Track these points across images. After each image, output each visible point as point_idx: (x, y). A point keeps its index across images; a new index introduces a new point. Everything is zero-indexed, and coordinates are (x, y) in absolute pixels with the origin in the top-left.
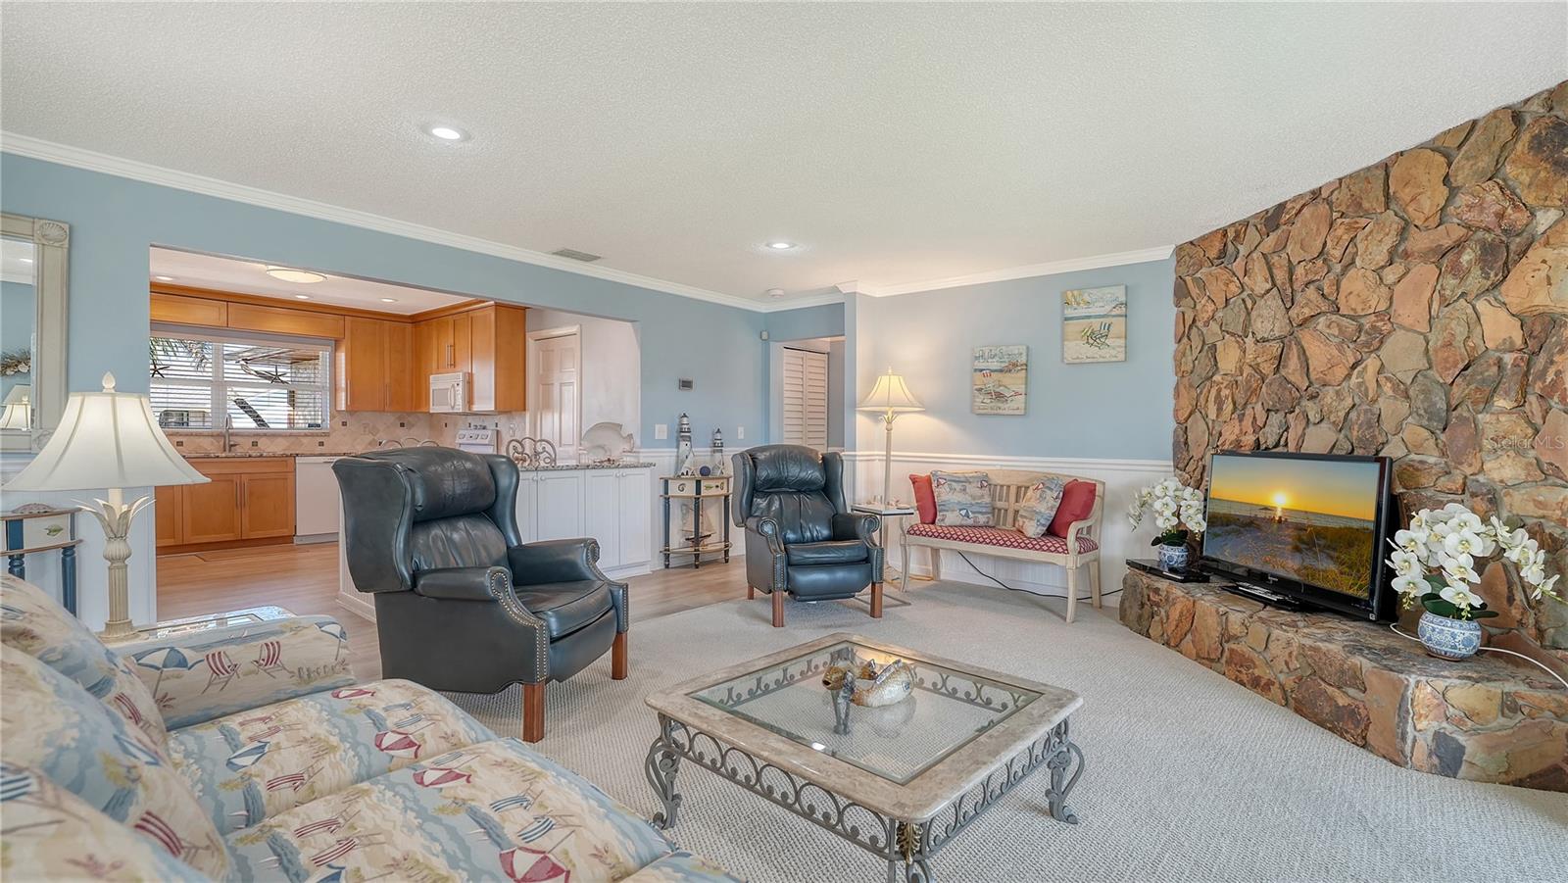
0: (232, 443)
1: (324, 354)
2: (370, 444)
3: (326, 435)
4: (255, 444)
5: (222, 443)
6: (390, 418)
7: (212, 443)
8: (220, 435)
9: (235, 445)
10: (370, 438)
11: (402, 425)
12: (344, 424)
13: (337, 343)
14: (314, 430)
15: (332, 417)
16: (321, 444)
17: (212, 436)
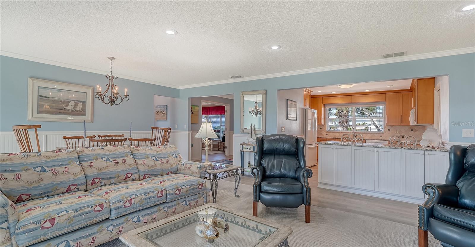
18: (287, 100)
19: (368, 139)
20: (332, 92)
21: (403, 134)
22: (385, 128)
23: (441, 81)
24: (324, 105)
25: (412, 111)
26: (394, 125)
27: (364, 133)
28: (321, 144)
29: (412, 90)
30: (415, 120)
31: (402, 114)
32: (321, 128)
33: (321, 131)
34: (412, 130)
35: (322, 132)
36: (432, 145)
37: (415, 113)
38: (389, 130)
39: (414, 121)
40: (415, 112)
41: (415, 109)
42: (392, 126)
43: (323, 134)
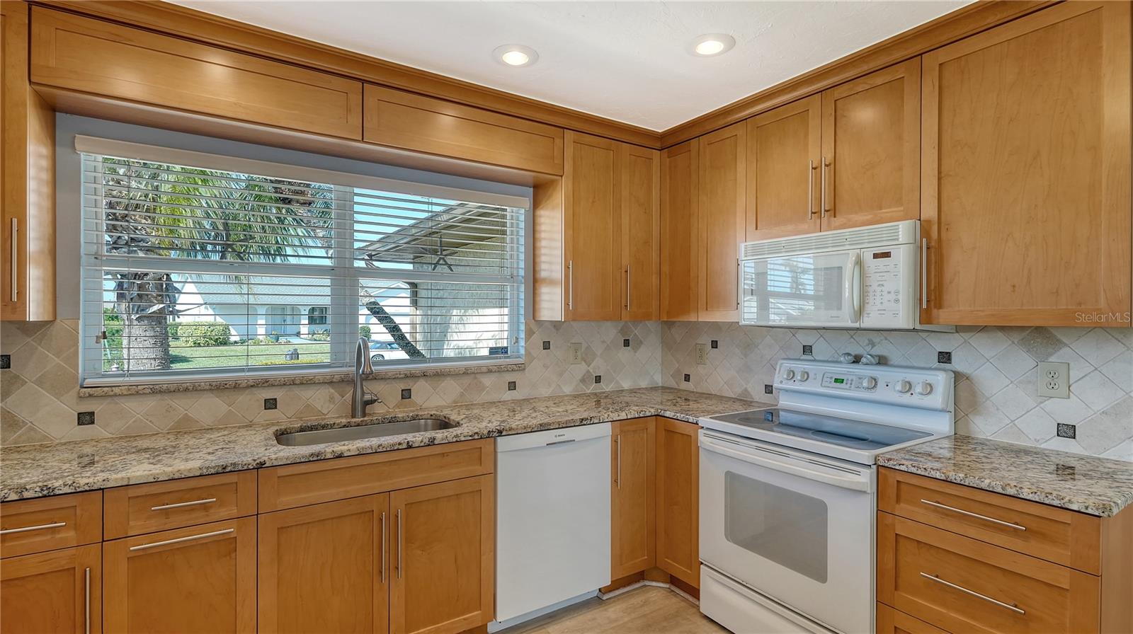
0: (367, 397)
1: (516, 213)
2: (583, 381)
3: (520, 368)
4: (406, 394)
5: (349, 396)
6: (610, 332)
7: (332, 399)
8: (346, 381)
9: (372, 402)
10: (580, 369)
11: (627, 343)
12: (546, 346)
13: (539, 190)
14: (501, 361)
15: (529, 333)
16: (512, 386)
17: (331, 383)
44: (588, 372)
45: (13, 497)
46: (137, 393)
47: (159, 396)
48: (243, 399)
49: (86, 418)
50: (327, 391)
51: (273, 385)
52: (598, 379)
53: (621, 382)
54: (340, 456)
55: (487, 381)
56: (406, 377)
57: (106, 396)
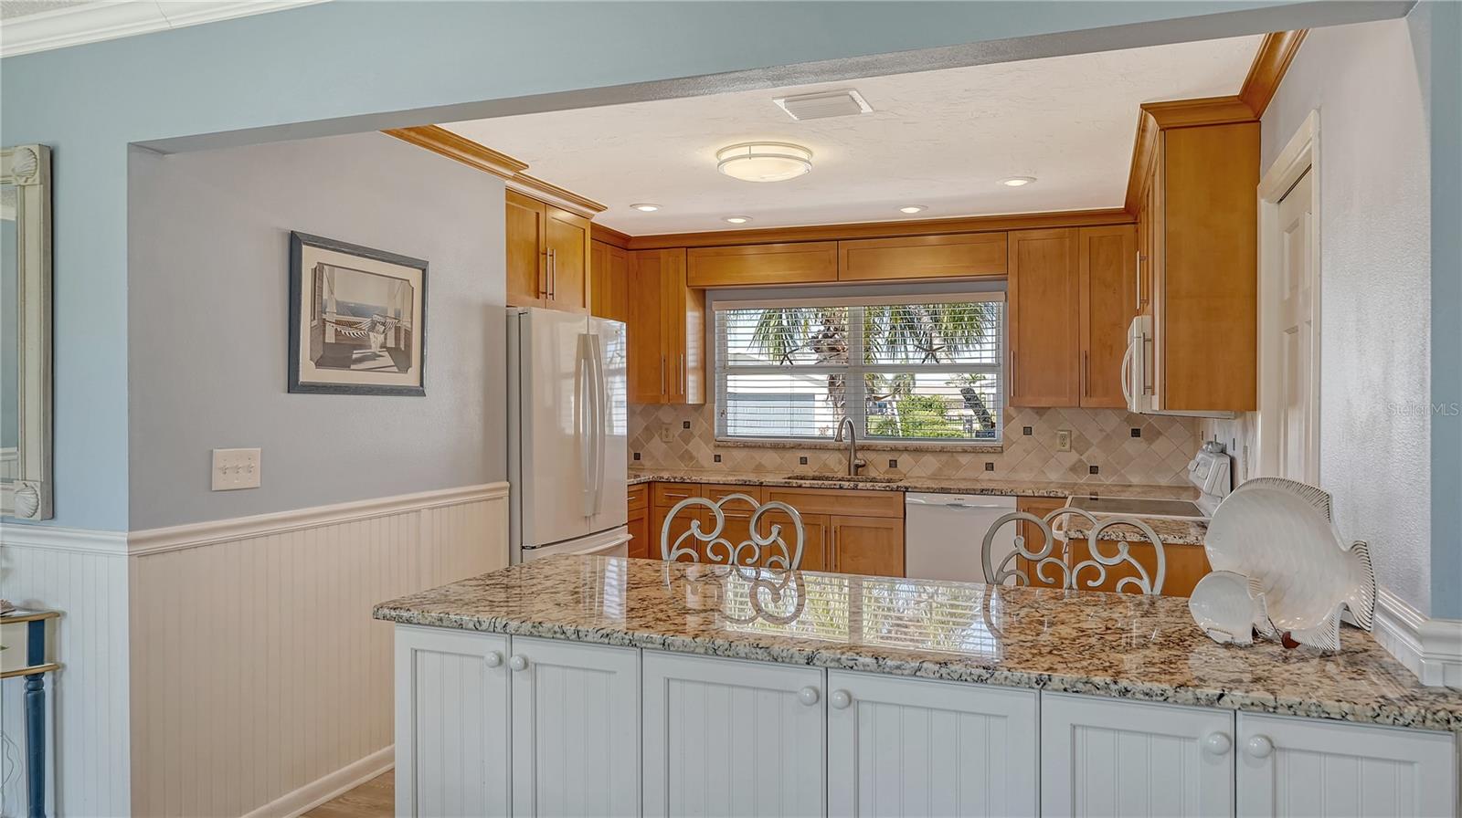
2: (1073, 469)
18: (295, 242)
19: (916, 490)
20: (725, 218)
21: (1095, 455)
22: (1007, 419)
23: (1319, 110)
24: (701, 295)
25: (1136, 328)
26: (1049, 408)
27: (906, 450)
28: (409, 621)
29: (1133, 211)
30: (1149, 384)
31: (1085, 346)
32: (687, 425)
33: (687, 442)
34: (1136, 433)
35: (690, 447)
36: (1285, 624)
37: (1153, 340)
38: (1028, 431)
39: (1148, 389)
40: (1149, 336)
41: (1147, 318)
42: (1040, 411)
43: (694, 454)
44: (1080, 460)
45: (673, 480)
46: (737, 446)
47: (747, 449)
48: (788, 455)
49: (717, 458)
50: (838, 455)
51: (803, 448)
52: (1094, 470)
53: (1128, 477)
54: (800, 486)
55: (964, 459)
56: (892, 450)
57: (724, 447)
